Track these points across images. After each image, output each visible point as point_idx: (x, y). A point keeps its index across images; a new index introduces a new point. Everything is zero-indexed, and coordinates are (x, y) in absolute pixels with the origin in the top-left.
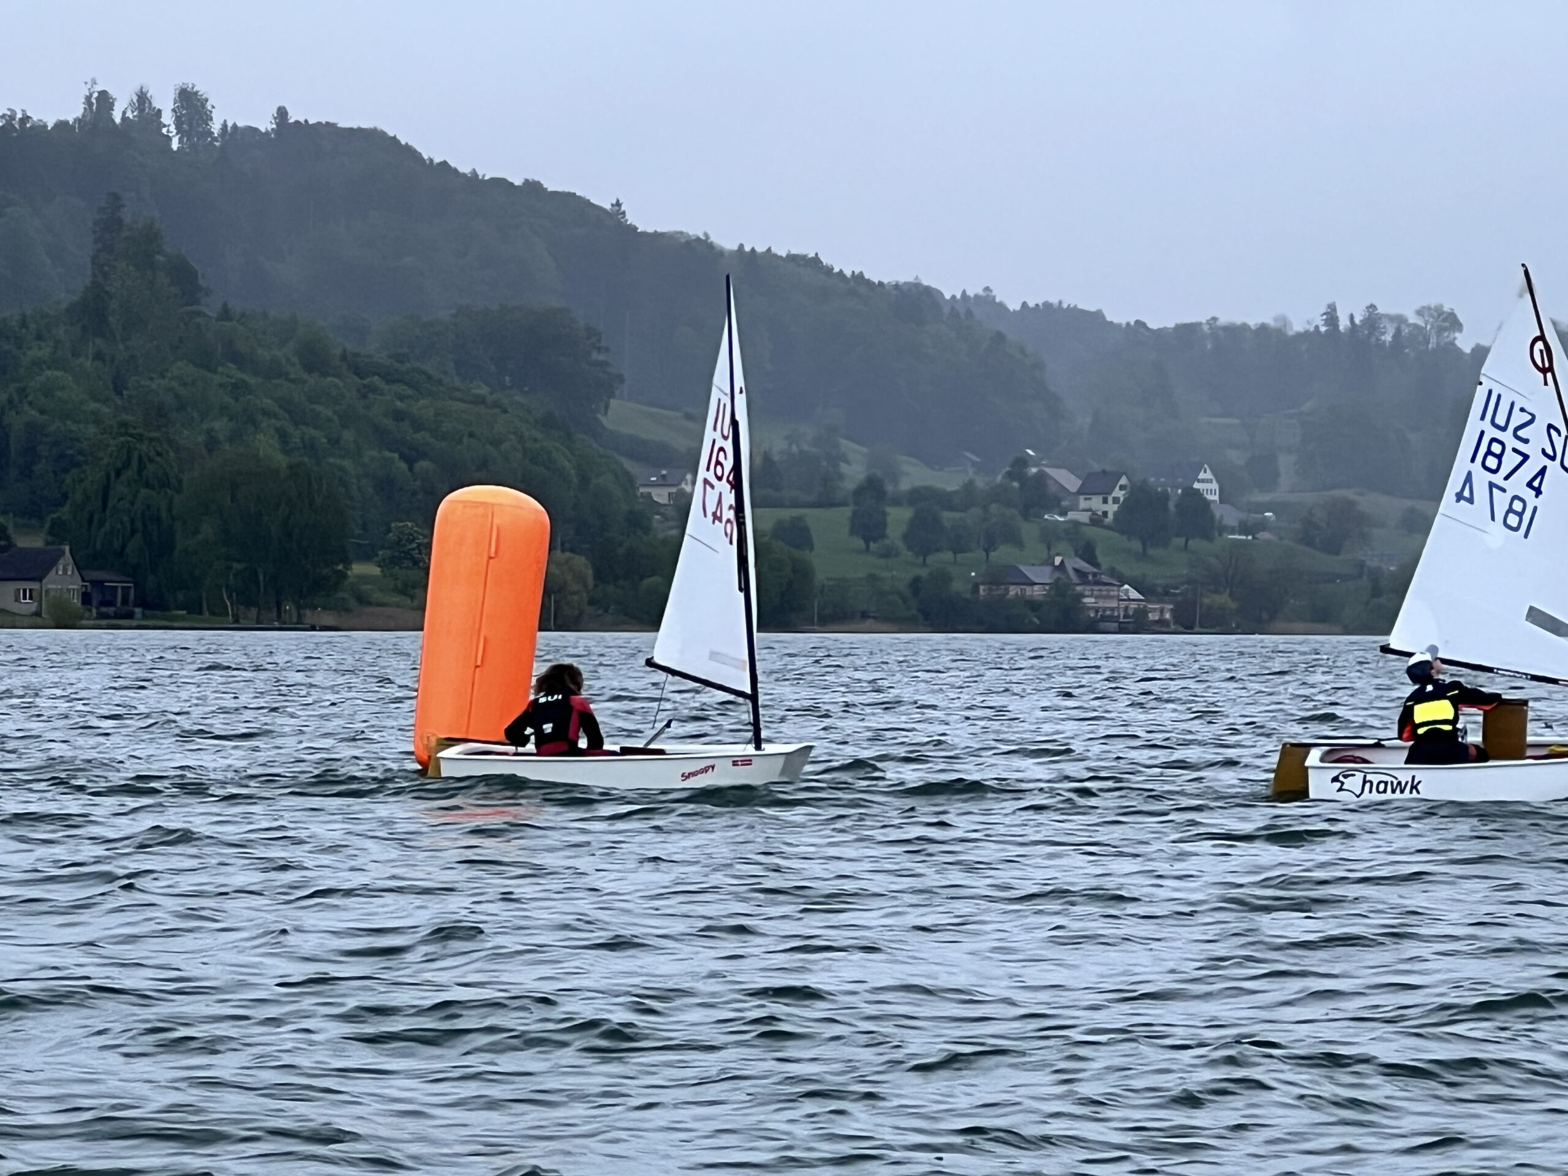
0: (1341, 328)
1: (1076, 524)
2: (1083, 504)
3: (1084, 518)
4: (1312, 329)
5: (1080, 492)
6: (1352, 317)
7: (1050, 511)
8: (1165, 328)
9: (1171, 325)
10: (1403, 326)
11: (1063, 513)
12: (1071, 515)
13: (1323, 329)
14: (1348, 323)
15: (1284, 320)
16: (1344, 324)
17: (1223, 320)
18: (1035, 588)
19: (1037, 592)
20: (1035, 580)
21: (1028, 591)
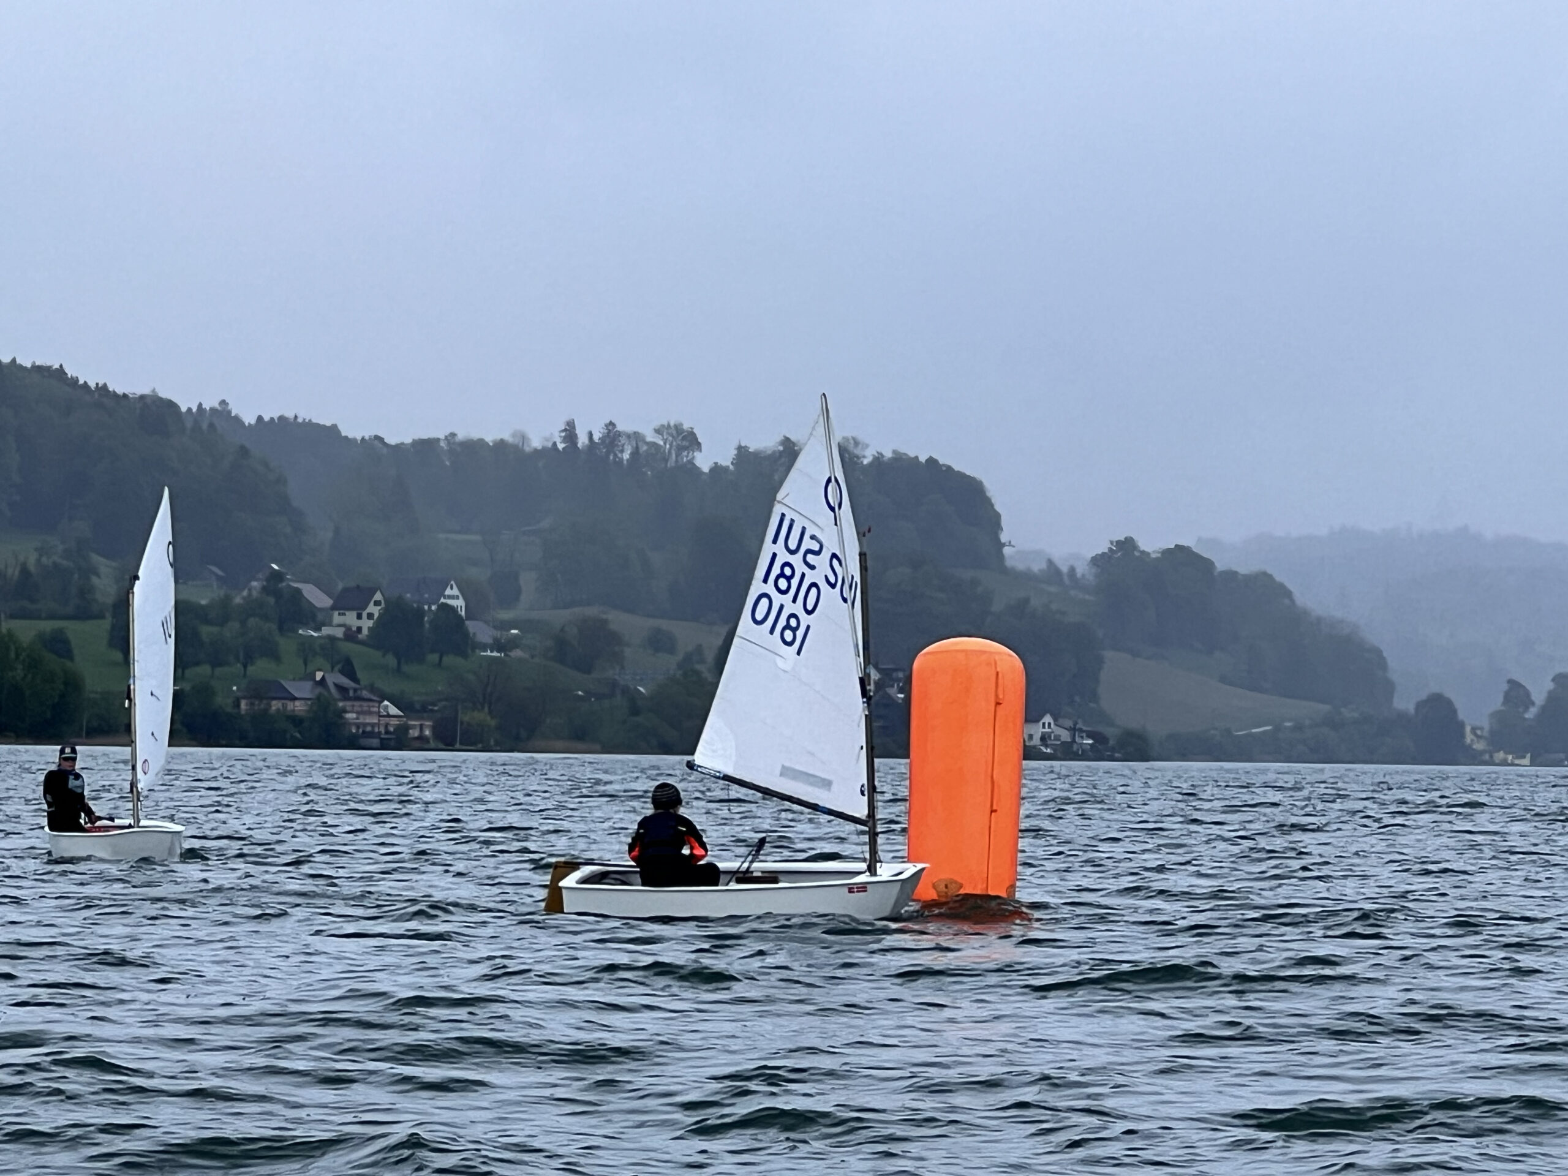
0: (580, 445)
1: (332, 639)
2: (337, 618)
3: (339, 633)
4: (550, 445)
5: (334, 608)
6: (591, 435)
7: (306, 625)
8: (402, 444)
9: (408, 440)
10: (640, 444)
11: (317, 629)
12: (326, 631)
13: (561, 446)
14: (587, 441)
15: (524, 438)
16: (582, 440)
17: (461, 436)
18: (297, 703)
19: (299, 707)
20: (297, 695)
21: (290, 706)
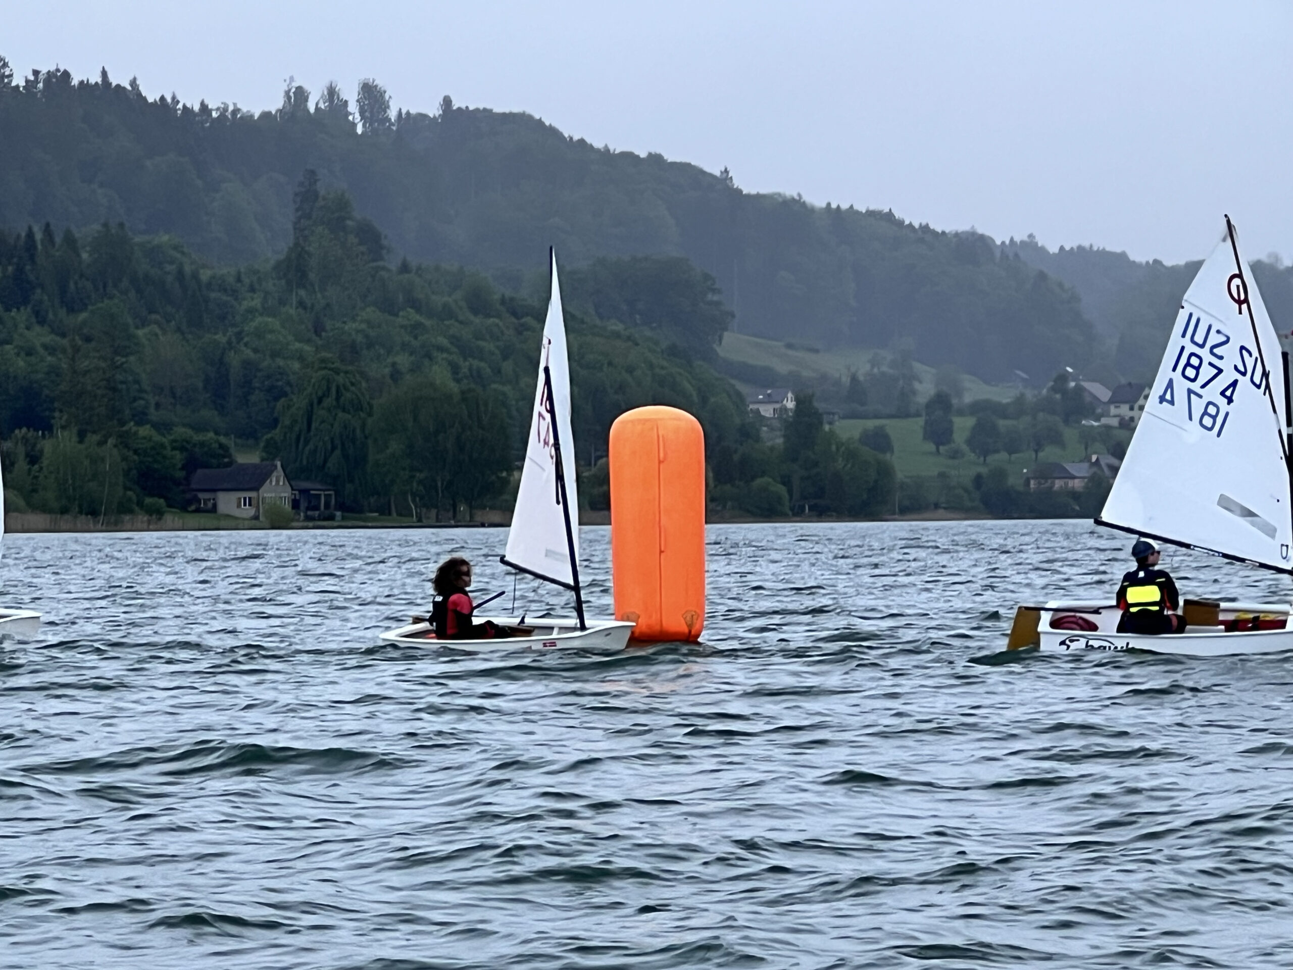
18: (1076, 481)
19: (1077, 484)
20: (1077, 474)
21: (1071, 483)
